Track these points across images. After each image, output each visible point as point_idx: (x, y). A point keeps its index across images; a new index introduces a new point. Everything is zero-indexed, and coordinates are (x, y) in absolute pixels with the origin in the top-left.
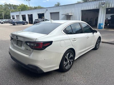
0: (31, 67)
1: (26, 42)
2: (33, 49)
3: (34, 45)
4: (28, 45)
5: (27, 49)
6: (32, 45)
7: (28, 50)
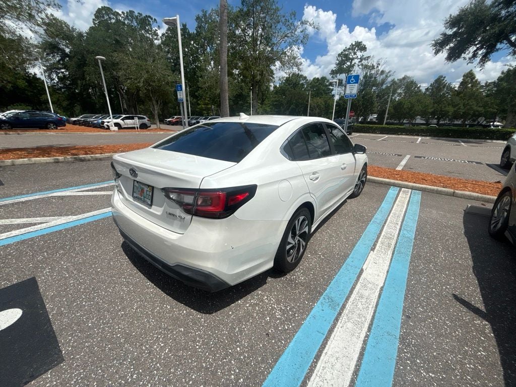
0: (186, 273)
1: (167, 191)
2: (193, 215)
3: (196, 200)
4: (171, 199)
5: (170, 214)
6: (189, 199)
7: (174, 215)
